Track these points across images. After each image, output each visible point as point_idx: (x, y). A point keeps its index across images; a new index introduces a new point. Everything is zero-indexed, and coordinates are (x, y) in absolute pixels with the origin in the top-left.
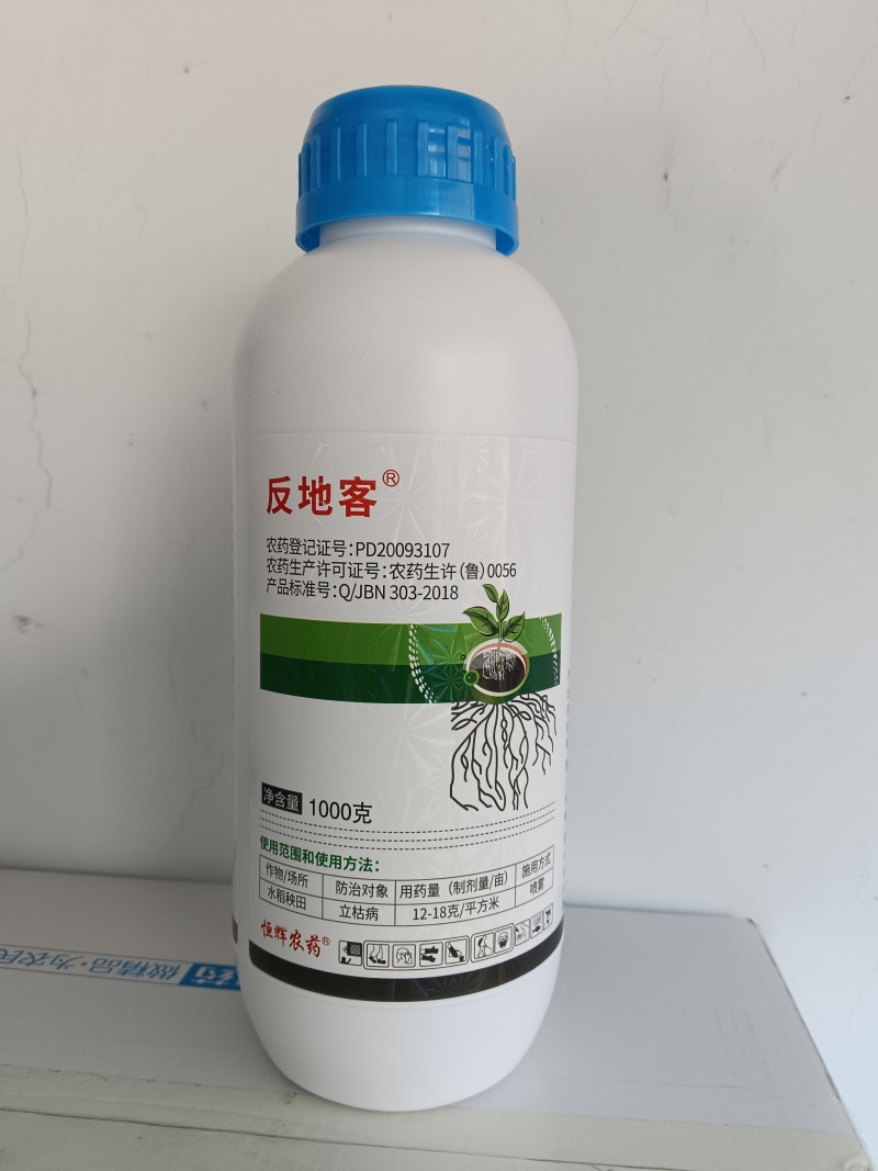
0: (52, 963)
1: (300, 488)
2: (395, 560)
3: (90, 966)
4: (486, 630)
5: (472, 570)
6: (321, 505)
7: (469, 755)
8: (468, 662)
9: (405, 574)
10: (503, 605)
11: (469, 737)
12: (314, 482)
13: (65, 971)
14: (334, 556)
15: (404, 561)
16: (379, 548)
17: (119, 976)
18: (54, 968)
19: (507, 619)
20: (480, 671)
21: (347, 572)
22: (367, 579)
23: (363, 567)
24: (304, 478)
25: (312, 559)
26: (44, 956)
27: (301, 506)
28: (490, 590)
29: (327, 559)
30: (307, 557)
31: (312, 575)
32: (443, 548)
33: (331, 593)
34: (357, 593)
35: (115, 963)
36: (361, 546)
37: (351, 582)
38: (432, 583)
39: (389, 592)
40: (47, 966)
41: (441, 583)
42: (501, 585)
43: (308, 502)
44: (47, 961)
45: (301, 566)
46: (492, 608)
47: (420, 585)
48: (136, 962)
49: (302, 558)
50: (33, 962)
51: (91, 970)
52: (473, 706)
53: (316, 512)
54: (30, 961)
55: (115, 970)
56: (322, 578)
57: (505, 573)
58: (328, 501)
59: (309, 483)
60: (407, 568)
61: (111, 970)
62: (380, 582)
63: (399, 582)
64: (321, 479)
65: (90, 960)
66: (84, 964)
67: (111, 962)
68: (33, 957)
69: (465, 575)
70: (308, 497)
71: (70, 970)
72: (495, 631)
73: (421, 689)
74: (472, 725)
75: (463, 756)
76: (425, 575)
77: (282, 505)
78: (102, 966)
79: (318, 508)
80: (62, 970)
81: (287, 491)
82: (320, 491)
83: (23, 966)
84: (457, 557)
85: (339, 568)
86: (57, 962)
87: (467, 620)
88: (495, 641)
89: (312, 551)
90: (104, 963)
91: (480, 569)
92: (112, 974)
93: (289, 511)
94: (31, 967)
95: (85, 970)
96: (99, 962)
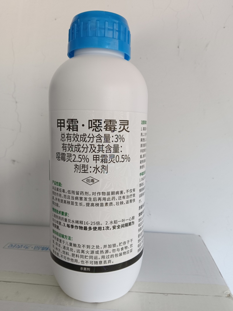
0: (24, 247)
3: (34, 248)
13: (28, 249)
17: (42, 250)
18: (24, 249)
26: (22, 246)
35: (40, 247)
40: (23, 248)
44: (23, 247)
48: (46, 247)
50: (19, 247)
51: (34, 249)
54: (18, 247)
55: (40, 249)
61: (39, 249)
65: (34, 246)
66: (32, 248)
67: (39, 247)
68: (19, 246)
71: (29, 249)
78: (37, 248)
80: (27, 249)
83: (16, 248)
86: (25, 247)
90: (37, 247)
94: (19, 248)
95: (33, 249)
96: (36, 247)
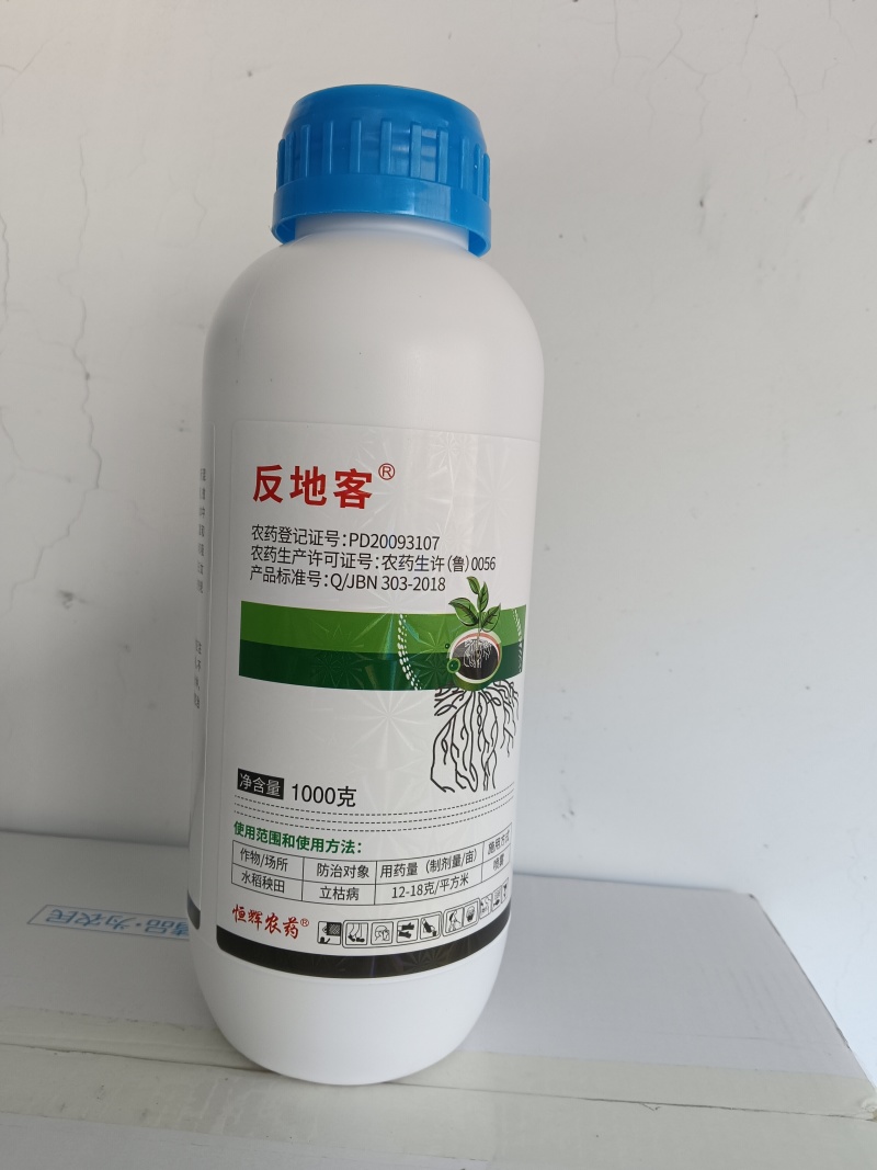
0: (107, 923)
1: (292, 477)
2: (388, 552)
3: (144, 926)
4: (468, 621)
5: (458, 562)
6: (314, 494)
7: (448, 739)
8: (451, 651)
9: (397, 565)
10: (483, 596)
11: (450, 722)
12: (308, 472)
13: (121, 931)
14: (327, 546)
15: (396, 552)
16: (373, 539)
17: (175, 936)
18: (110, 928)
19: (486, 611)
20: (461, 659)
21: (340, 562)
22: (359, 569)
23: (356, 557)
24: (297, 468)
25: (303, 548)
26: (98, 917)
27: (293, 495)
28: (473, 581)
29: (319, 549)
30: (297, 546)
31: (302, 564)
32: (434, 541)
33: (322, 582)
34: (349, 583)
35: (168, 925)
36: (354, 537)
37: (343, 572)
38: (422, 575)
39: (381, 583)
40: (103, 926)
41: (430, 575)
42: (482, 577)
43: (301, 492)
44: (103, 922)
45: (291, 555)
46: (474, 599)
47: (411, 576)
49: (292, 547)
50: (89, 923)
51: (147, 930)
52: (454, 693)
53: (308, 501)
54: (85, 921)
55: (168, 931)
56: (314, 567)
57: (486, 566)
58: (322, 492)
59: (302, 473)
60: (399, 559)
61: (165, 930)
62: (371, 573)
63: (391, 573)
64: (316, 469)
65: (144, 921)
66: (138, 925)
67: (165, 923)
68: (88, 918)
69: (452, 568)
70: (301, 487)
71: (126, 930)
72: (475, 621)
73: (408, 677)
74: (453, 711)
75: (444, 740)
76: (416, 567)
77: (271, 494)
78: (156, 926)
79: (311, 498)
80: (118, 930)
81: (278, 480)
82: (314, 482)
83: (77, 926)
84: (445, 551)
85: (331, 558)
86: (112, 922)
87: (452, 610)
88: (476, 631)
89: (303, 540)
90: (158, 924)
91: (465, 562)
92: (168, 934)
93: (279, 500)
94: (88, 927)
95: (141, 930)
96: (153, 923)
